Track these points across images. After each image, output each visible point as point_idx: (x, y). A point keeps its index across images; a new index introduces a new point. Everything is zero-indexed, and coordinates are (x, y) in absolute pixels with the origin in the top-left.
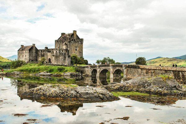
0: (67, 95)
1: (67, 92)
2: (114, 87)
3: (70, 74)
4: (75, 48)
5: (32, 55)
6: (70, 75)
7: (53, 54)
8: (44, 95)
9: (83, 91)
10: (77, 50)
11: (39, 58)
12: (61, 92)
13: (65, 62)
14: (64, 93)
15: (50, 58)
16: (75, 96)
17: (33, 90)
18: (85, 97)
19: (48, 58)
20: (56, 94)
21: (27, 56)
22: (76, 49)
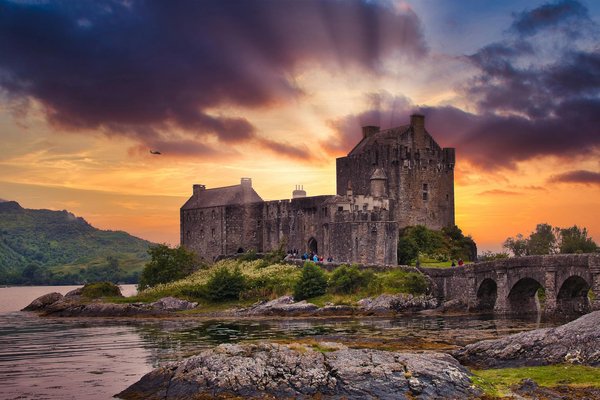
0: (291, 384)
1: (294, 374)
2: (502, 348)
3: (392, 303)
4: (422, 191)
5: (241, 225)
6: (388, 306)
7: (326, 220)
8: (208, 385)
9: (351, 369)
10: (430, 197)
11: (269, 240)
12: (273, 372)
13: (374, 252)
14: (282, 376)
15: (315, 235)
16: (320, 385)
17: (175, 368)
18: (357, 387)
19: (306, 239)
20: (252, 381)
21: (218, 230)
22: (425, 194)
